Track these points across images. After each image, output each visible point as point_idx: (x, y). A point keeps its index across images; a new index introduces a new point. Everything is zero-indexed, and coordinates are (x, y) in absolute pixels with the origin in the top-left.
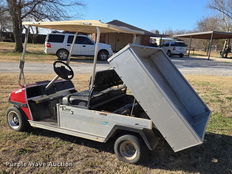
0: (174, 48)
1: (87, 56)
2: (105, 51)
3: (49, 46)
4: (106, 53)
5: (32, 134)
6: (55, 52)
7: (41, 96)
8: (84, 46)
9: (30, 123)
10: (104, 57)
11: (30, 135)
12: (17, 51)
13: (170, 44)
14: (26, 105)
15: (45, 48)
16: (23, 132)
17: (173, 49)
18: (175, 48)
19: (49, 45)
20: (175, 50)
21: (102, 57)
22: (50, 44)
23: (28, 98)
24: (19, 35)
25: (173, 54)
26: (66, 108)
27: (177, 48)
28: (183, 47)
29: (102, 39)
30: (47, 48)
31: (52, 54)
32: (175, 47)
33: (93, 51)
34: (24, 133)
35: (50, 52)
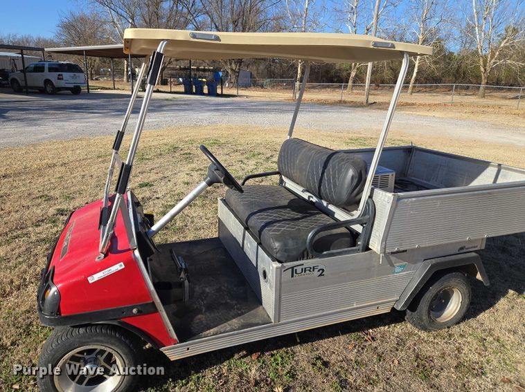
0: (59, 75)
13: (47, 66)
17: (59, 79)
18: (62, 75)
20: (62, 79)
25: (60, 89)
27: (66, 75)
28: (77, 74)
32: (60, 73)
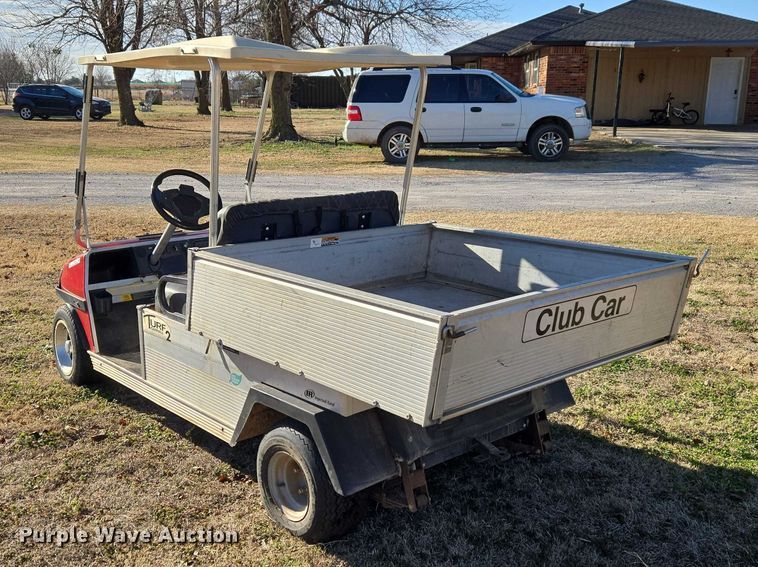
1: (484, 145)
2: (557, 124)
3: (356, 117)
4: (563, 131)
5: (99, 394)
6: (374, 136)
7: (138, 279)
8: (475, 110)
9: (93, 360)
10: (550, 146)
11: (90, 397)
12: (274, 135)
14: (85, 303)
15: (344, 124)
16: (79, 386)
19: (356, 112)
21: (542, 147)
22: (357, 108)
23: (90, 283)
24: (282, 84)
26: (156, 320)
29: (573, 74)
30: (348, 122)
31: (364, 141)
33: (506, 125)
34: (78, 389)
35: (360, 135)
